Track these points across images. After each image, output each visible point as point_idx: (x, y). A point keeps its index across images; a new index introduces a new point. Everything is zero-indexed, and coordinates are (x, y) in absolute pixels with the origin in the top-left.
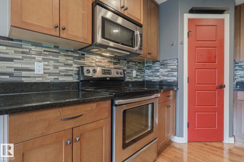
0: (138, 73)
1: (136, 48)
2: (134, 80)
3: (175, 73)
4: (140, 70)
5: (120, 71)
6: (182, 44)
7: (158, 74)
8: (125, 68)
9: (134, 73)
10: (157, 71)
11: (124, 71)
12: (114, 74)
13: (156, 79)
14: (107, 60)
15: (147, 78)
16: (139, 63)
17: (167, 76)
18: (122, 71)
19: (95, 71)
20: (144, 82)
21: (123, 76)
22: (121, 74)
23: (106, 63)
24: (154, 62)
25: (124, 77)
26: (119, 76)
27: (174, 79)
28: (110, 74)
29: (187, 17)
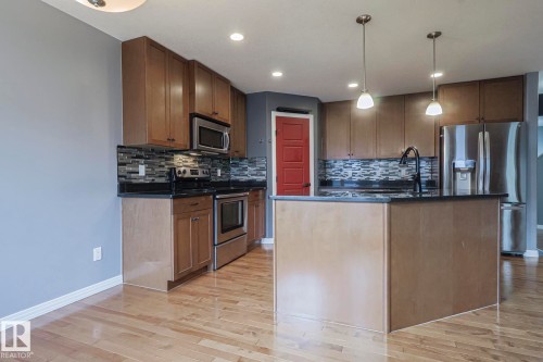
0: (223, 172)
1: (225, 149)
2: (218, 180)
3: (264, 172)
4: (226, 169)
5: (205, 170)
6: (270, 142)
7: (246, 173)
8: (210, 167)
9: (219, 172)
10: (245, 169)
11: (209, 170)
12: (201, 174)
13: (244, 179)
15: (233, 178)
17: (256, 175)
19: (185, 172)
20: (229, 181)
21: (209, 176)
22: (207, 174)
23: (191, 163)
24: (242, 159)
27: (262, 178)
28: (197, 174)
29: (274, 114)
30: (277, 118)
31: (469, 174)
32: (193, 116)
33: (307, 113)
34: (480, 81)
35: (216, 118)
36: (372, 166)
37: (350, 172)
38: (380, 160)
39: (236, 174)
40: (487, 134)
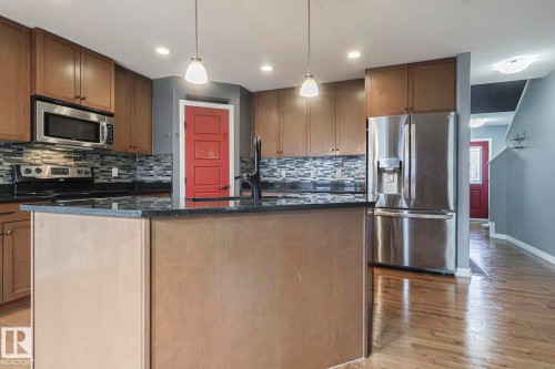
0: (121, 172)
1: (102, 143)
2: (113, 181)
3: (169, 172)
5: (84, 169)
6: (178, 136)
7: (152, 172)
8: (97, 165)
9: (115, 172)
10: (151, 168)
11: (92, 169)
12: (72, 173)
13: (151, 179)
14: (61, 155)
15: (139, 178)
16: (124, 157)
17: (161, 175)
18: (89, 170)
19: (39, 171)
20: (134, 183)
21: (90, 175)
22: (86, 173)
23: (59, 159)
25: (93, 178)
26: (83, 175)
27: (166, 179)
28: (65, 173)
29: (183, 103)
30: (187, 108)
31: (396, 176)
32: (35, 98)
33: (226, 102)
34: (409, 64)
35: (83, 104)
36: (306, 165)
37: (284, 173)
38: (315, 158)
39: (142, 175)
40: (413, 126)
